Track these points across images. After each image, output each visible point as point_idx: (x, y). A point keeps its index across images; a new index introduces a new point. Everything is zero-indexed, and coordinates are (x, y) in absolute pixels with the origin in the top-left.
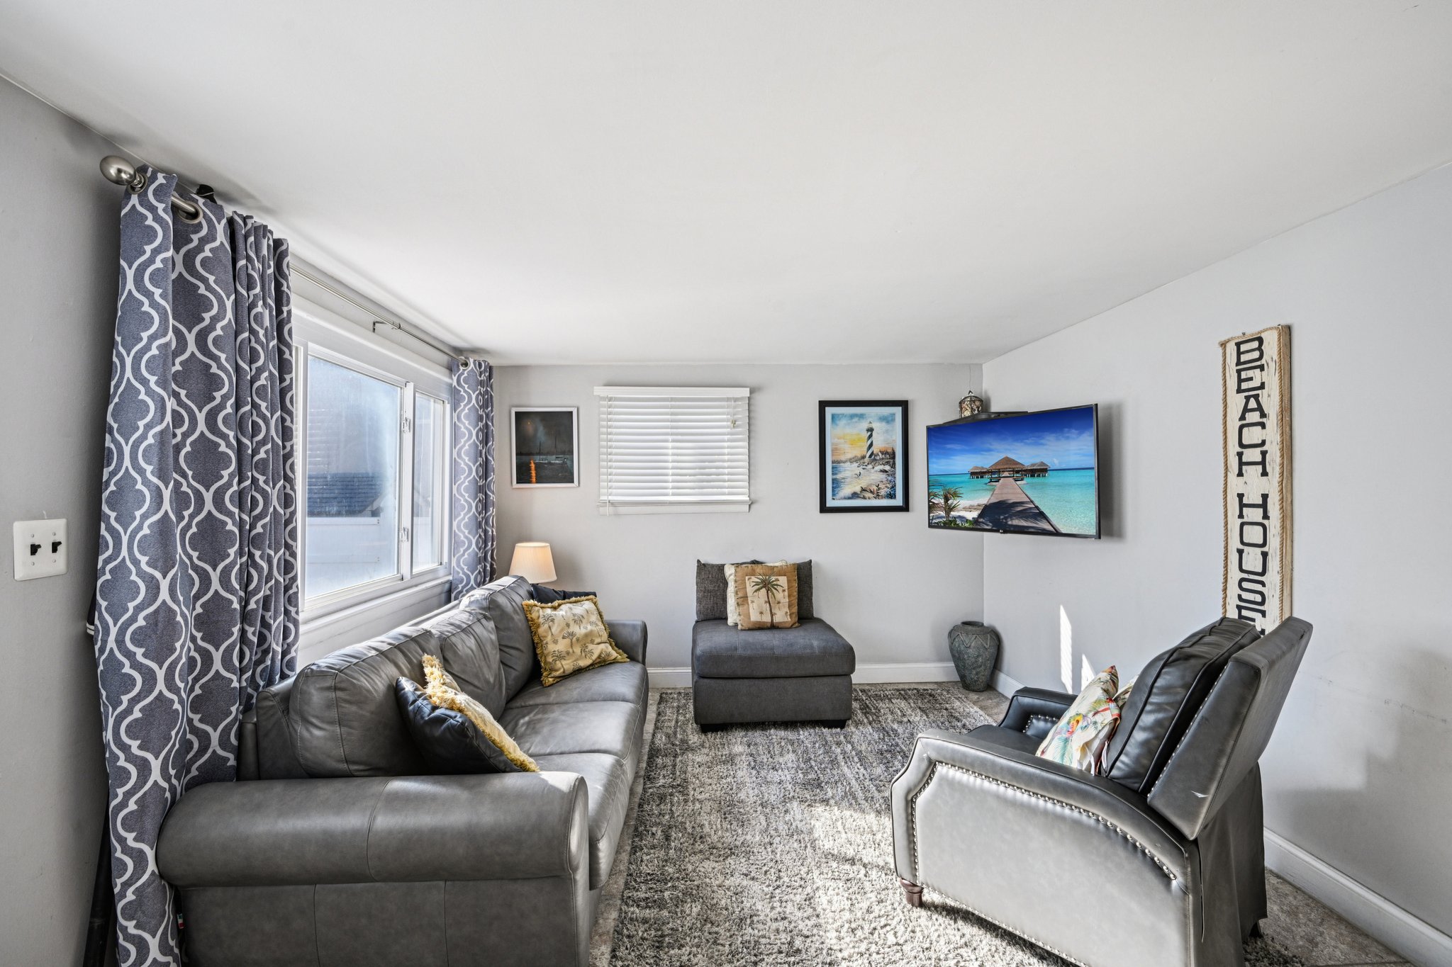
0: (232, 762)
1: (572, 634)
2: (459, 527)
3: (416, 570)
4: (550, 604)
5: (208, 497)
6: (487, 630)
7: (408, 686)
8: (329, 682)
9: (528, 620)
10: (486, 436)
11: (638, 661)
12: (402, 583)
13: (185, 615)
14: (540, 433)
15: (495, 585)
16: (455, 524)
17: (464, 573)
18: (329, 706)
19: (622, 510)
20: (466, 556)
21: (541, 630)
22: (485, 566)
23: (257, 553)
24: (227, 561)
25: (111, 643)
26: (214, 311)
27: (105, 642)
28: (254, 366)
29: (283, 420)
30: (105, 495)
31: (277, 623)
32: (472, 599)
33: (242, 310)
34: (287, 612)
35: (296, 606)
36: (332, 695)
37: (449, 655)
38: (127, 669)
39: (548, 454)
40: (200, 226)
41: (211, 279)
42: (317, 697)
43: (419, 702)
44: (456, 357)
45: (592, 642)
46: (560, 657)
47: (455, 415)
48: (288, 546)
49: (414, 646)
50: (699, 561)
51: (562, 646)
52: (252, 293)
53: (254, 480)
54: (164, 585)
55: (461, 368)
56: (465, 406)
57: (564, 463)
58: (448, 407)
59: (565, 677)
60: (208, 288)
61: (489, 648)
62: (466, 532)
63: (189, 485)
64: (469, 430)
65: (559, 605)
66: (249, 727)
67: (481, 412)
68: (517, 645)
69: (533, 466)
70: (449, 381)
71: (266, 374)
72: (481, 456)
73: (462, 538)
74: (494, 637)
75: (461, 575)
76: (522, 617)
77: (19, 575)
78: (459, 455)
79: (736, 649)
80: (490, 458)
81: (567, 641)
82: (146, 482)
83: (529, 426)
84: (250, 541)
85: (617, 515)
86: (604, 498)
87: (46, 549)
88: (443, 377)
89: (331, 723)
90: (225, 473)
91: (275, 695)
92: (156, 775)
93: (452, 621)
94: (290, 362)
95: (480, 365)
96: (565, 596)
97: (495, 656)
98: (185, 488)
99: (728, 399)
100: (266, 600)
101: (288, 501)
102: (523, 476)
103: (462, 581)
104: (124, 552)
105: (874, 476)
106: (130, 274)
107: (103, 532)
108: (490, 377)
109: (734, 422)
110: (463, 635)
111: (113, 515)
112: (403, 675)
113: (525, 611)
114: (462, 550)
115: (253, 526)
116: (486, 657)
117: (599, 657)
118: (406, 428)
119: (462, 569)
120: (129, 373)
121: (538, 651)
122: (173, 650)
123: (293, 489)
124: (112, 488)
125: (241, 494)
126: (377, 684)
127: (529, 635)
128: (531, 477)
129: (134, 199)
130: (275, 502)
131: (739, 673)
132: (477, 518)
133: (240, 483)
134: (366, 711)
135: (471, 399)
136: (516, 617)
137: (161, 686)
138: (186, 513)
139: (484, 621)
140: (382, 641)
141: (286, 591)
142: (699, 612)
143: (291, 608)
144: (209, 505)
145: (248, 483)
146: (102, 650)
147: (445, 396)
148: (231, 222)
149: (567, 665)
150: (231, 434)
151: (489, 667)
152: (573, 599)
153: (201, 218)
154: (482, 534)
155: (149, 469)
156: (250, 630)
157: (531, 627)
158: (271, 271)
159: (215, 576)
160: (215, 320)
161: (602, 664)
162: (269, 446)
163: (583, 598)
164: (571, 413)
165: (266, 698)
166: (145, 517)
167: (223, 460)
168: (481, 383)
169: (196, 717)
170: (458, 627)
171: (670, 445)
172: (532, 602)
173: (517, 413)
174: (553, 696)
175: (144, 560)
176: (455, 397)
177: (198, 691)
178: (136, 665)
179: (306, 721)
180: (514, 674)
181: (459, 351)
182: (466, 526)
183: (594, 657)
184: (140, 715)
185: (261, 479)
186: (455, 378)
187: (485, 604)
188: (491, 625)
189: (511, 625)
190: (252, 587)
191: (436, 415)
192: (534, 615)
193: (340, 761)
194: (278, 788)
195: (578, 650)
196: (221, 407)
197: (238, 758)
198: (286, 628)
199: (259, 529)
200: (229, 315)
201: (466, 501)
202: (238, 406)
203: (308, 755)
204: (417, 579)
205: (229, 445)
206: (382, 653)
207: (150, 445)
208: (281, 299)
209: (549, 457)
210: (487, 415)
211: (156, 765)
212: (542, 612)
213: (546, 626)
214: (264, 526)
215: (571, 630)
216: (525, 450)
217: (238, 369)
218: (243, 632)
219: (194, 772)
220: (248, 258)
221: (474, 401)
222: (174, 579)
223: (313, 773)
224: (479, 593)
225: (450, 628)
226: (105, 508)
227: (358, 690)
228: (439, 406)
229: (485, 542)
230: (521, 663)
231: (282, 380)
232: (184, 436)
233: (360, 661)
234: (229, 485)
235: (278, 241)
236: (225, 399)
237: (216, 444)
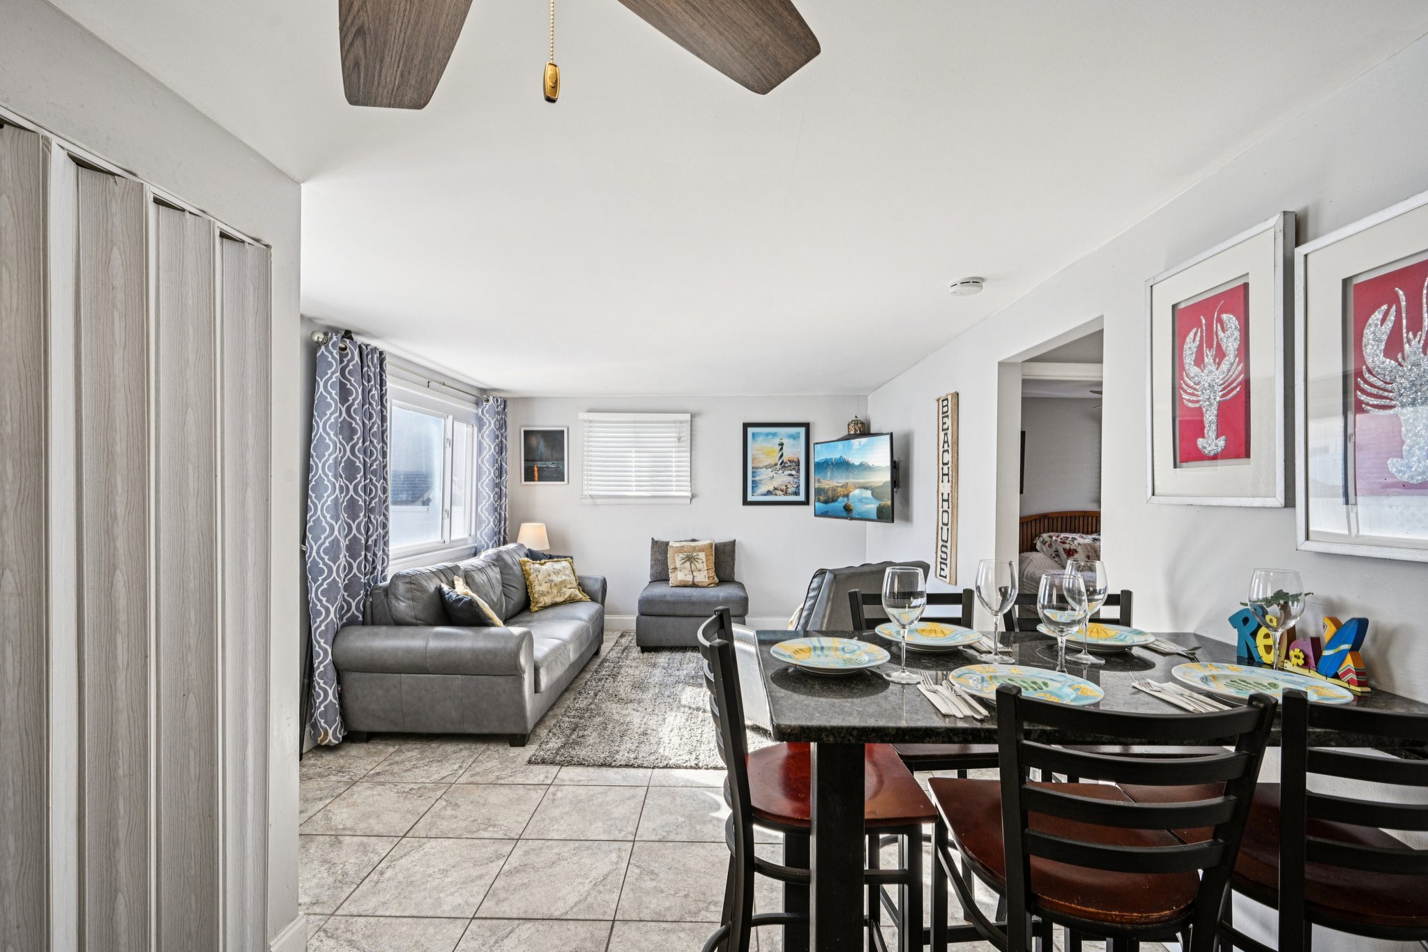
0: (361, 619)
1: (552, 581)
2: (482, 510)
3: (453, 538)
4: (538, 562)
5: (351, 487)
6: (495, 574)
7: (446, 588)
8: (408, 580)
9: (523, 571)
10: (501, 449)
11: (598, 602)
12: (444, 546)
13: (344, 543)
14: (541, 446)
15: (502, 548)
16: (479, 508)
17: (485, 542)
18: (408, 591)
19: (599, 501)
20: (486, 530)
21: (531, 578)
22: (500, 538)
23: (372, 517)
24: (360, 519)
25: (314, 554)
26: (354, 396)
27: (311, 553)
28: (371, 422)
29: (383, 447)
30: (310, 486)
31: (380, 554)
32: (487, 554)
33: (366, 393)
34: (384, 550)
35: (388, 547)
36: (409, 586)
37: (469, 581)
38: (321, 565)
39: (546, 460)
40: (347, 354)
41: (353, 379)
42: (401, 587)
43: (451, 593)
44: (481, 395)
45: (565, 587)
46: (543, 594)
47: (480, 435)
48: (385, 515)
49: (449, 571)
50: (653, 539)
51: (544, 587)
52: (370, 384)
53: (371, 480)
54: (336, 528)
55: (484, 403)
56: (487, 429)
57: (558, 467)
58: (476, 429)
59: (545, 607)
60: (351, 385)
61: (494, 581)
62: (487, 514)
63: (344, 482)
64: (490, 447)
65: (545, 563)
66: (368, 603)
67: (498, 433)
68: (515, 585)
69: (536, 469)
70: (475, 411)
71: (376, 425)
72: (497, 463)
73: (484, 518)
74: (499, 576)
75: (483, 542)
76: (519, 568)
78: (482, 461)
79: (665, 596)
80: (504, 464)
81: (548, 584)
82: (329, 481)
83: (534, 441)
84: (370, 510)
85: (595, 505)
86: (586, 493)
88: (471, 409)
89: (408, 599)
90: (359, 476)
91: (380, 588)
92: (332, 615)
93: (473, 564)
94: (386, 416)
95: (497, 400)
96: (551, 557)
97: (499, 589)
98: (342, 484)
99: (675, 422)
100: (376, 540)
101: (385, 490)
102: (529, 476)
103: (483, 547)
104: (319, 512)
105: (782, 479)
106: (321, 384)
107: (309, 503)
108: (504, 408)
109: (679, 439)
110: (478, 572)
111: (314, 495)
112: (442, 582)
113: (522, 564)
114: (484, 526)
115: (370, 503)
116: (492, 586)
117: (570, 596)
118: (448, 445)
119: (484, 539)
120: (321, 430)
121: (529, 590)
122: (339, 559)
123: (387, 484)
124: (313, 483)
125: (365, 486)
126: (432, 587)
127: (523, 580)
128: (534, 477)
129: (323, 348)
130: (379, 492)
131: (666, 612)
132: (494, 505)
133: (365, 480)
134: (425, 596)
135: (491, 423)
136: (515, 568)
137: (334, 574)
138: (342, 495)
139: (492, 567)
140: (433, 568)
141: (383, 538)
142: (652, 575)
143: (385, 548)
144: (351, 492)
145: (368, 481)
146: (309, 557)
147: (474, 421)
148: (360, 347)
149: (547, 600)
150: (361, 456)
151: (495, 593)
152: (556, 559)
153: (348, 350)
154: (498, 516)
155: (330, 474)
156: (369, 555)
157: (525, 575)
158: (378, 370)
159: (354, 527)
160: (354, 400)
161: (571, 601)
162: (378, 462)
163: (562, 559)
164: (563, 432)
165: (377, 589)
166: (328, 497)
167: (357, 470)
168: (498, 413)
169: (346, 594)
170: (477, 567)
171: (633, 455)
172: (526, 559)
173: (525, 432)
174: (536, 616)
175: (328, 516)
176: (480, 423)
177: (346, 582)
178: (325, 564)
179: (397, 598)
180: (512, 603)
181: (483, 391)
182: (487, 510)
183: (566, 596)
184: (326, 587)
185: (374, 479)
186: (480, 410)
187: (494, 557)
188: (497, 570)
189: (511, 572)
190: (370, 533)
191: (465, 433)
192: (527, 568)
193: (413, 618)
194: (384, 629)
195: (555, 591)
196: (357, 443)
197: (363, 617)
198: (383, 558)
199: (373, 504)
200: (360, 397)
201: (487, 493)
202: (364, 442)
203: (397, 614)
204: (453, 544)
205: (360, 462)
206: (432, 572)
207: (331, 464)
208: (382, 383)
209: (547, 463)
210: (502, 435)
211: (332, 610)
212: (532, 566)
213: (535, 574)
214: (375, 503)
215: (551, 578)
216: (530, 456)
217: (364, 423)
218: (366, 556)
219: (344, 620)
220: (368, 366)
221: (493, 425)
222: (339, 526)
223: (399, 623)
224: (491, 551)
225: (471, 567)
226: (310, 492)
227: (420, 585)
228: (470, 429)
229: (500, 522)
230: (517, 597)
231: (382, 426)
232: (342, 458)
233: (422, 574)
234: (360, 482)
235: (381, 353)
236: (358, 439)
237: (355, 462)
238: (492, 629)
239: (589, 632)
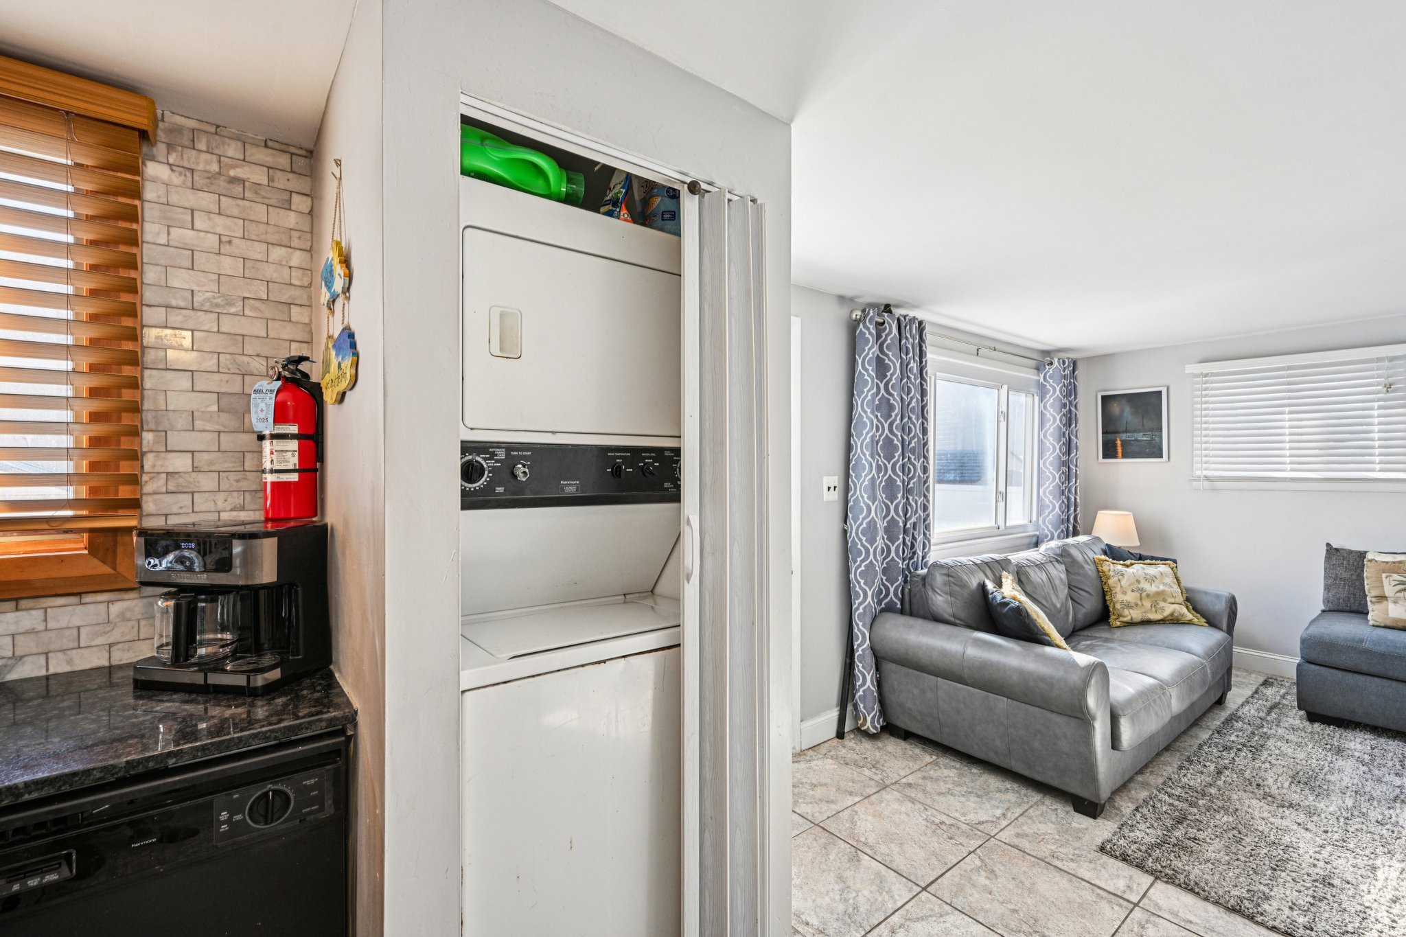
0: (899, 606)
1: (1142, 590)
2: (1044, 493)
3: (1008, 524)
4: (1121, 562)
5: (889, 467)
6: (1058, 572)
7: (990, 586)
8: (945, 571)
9: (1099, 572)
10: (1070, 419)
11: (1221, 630)
12: (997, 531)
13: (881, 525)
14: (1126, 414)
15: (1071, 540)
16: (1041, 491)
17: (1049, 530)
18: (945, 584)
19: (1220, 485)
20: (1050, 517)
21: (1111, 582)
22: (1068, 527)
23: (911, 498)
24: (897, 501)
25: (854, 534)
26: (891, 371)
27: (851, 533)
28: (909, 396)
29: (923, 423)
30: (851, 466)
31: (920, 538)
32: (1048, 547)
33: (904, 366)
34: (924, 534)
35: (929, 531)
36: (946, 578)
37: (1023, 579)
38: (859, 546)
39: (1135, 431)
40: (886, 328)
41: (890, 354)
42: (939, 579)
43: (995, 594)
44: (1043, 358)
45: (1164, 600)
46: (1128, 606)
47: (1042, 405)
48: (925, 496)
49: (997, 565)
50: (1328, 545)
51: (1131, 597)
52: (908, 357)
53: (909, 458)
54: (873, 509)
55: (1047, 367)
56: (1050, 397)
57: (1152, 439)
58: (1037, 398)
59: (1131, 624)
60: (889, 359)
61: (1057, 582)
62: (1051, 497)
63: (882, 461)
64: (1054, 418)
65: (1132, 564)
66: (907, 590)
67: (1064, 401)
68: (1087, 589)
69: (1119, 443)
70: (1037, 378)
71: (915, 400)
72: (1064, 436)
73: (1047, 502)
74: (1063, 576)
75: (1046, 531)
76: (1092, 567)
77: (825, 499)
78: (1045, 436)
79: (1361, 641)
80: (1073, 438)
81: (1137, 594)
82: (866, 460)
83: (1115, 408)
84: (908, 491)
85: (1214, 490)
86: (1198, 473)
87: (832, 489)
88: (1032, 376)
89: (946, 593)
90: (897, 455)
91: (919, 575)
92: (869, 599)
93: (1029, 558)
94: (926, 390)
95: (1064, 362)
96: (1141, 558)
97: (1063, 591)
98: (880, 463)
99: (1379, 360)
100: (915, 524)
101: (925, 470)
102: (1109, 451)
103: (1047, 536)
104: (858, 492)
106: (860, 361)
107: (850, 483)
108: (1074, 371)
109: (1388, 387)
110: (1036, 569)
111: (854, 475)
112: (988, 578)
113: (1097, 564)
114: (1047, 512)
115: (908, 483)
116: (1054, 588)
117: (1172, 615)
118: (1002, 419)
119: (1047, 527)
120: (859, 409)
121: (1108, 598)
122: (876, 541)
123: (928, 463)
124: (853, 462)
125: (903, 465)
126: (974, 583)
127: (1099, 584)
128: (1117, 453)
129: (861, 326)
130: (919, 471)
132: (1060, 487)
133: (903, 459)
134: (965, 593)
135: (1055, 391)
136: (1086, 566)
137: (871, 557)
138: (881, 475)
139: (1055, 563)
140: (977, 559)
141: (924, 522)
142: (1326, 601)
143: (926, 532)
144: (890, 472)
145: (906, 460)
146: (850, 537)
147: (1034, 390)
148: (899, 320)
149: (1136, 615)
150: (899, 434)
151: (1057, 596)
152: (1148, 561)
153: (886, 324)
154: (1066, 501)
155: (867, 453)
156: (907, 539)
157: (1102, 578)
158: (917, 341)
159: (892, 508)
160: (892, 375)
161: (1174, 621)
162: (916, 439)
163: (1159, 562)
164: (1160, 392)
165: (914, 576)
166: (866, 476)
167: (895, 448)
168: (1065, 377)
169: (884, 578)
170: (1034, 563)
171: (1287, 417)
172: (1103, 557)
173: (1103, 397)
174: (1118, 633)
175: (866, 496)
176: (1042, 391)
177: (885, 565)
178: (863, 545)
179: (934, 590)
180: (1083, 611)
181: (1046, 353)
182: (1051, 493)
183: (1166, 613)
184: (864, 569)
185: (913, 457)
186: (1042, 376)
187: (1058, 551)
188: (1062, 567)
189: (1081, 572)
190: (908, 516)
191: (1023, 405)
192: (1105, 568)
193: (950, 616)
194: (920, 622)
195: (1147, 604)
196: (895, 420)
197: (902, 605)
198: (924, 542)
199: (911, 485)
200: (898, 371)
201: (1051, 473)
202: (902, 419)
203: (934, 608)
204: (1009, 531)
205: (898, 440)
206: (976, 564)
207: (867, 442)
208: (922, 354)
209: (1135, 434)
210: (1071, 403)
211: (870, 594)
212: (1113, 568)
213: (1116, 578)
214: (914, 483)
215: (1141, 586)
216: (1110, 428)
217: (902, 399)
218: (904, 539)
219: (883, 606)
220: (907, 338)
221: (1058, 392)
222: (876, 506)
223: (937, 619)
224: (1055, 544)
225: (1025, 562)
226: (851, 472)
227: (960, 579)
228: (1030, 399)
229: (1068, 507)
230: (1090, 604)
231: (922, 401)
232: (880, 436)
233: (962, 565)
234: (898, 461)
235: (920, 323)
236: (896, 415)
237: (893, 440)
238: (1048, 650)
239: (1205, 674)
